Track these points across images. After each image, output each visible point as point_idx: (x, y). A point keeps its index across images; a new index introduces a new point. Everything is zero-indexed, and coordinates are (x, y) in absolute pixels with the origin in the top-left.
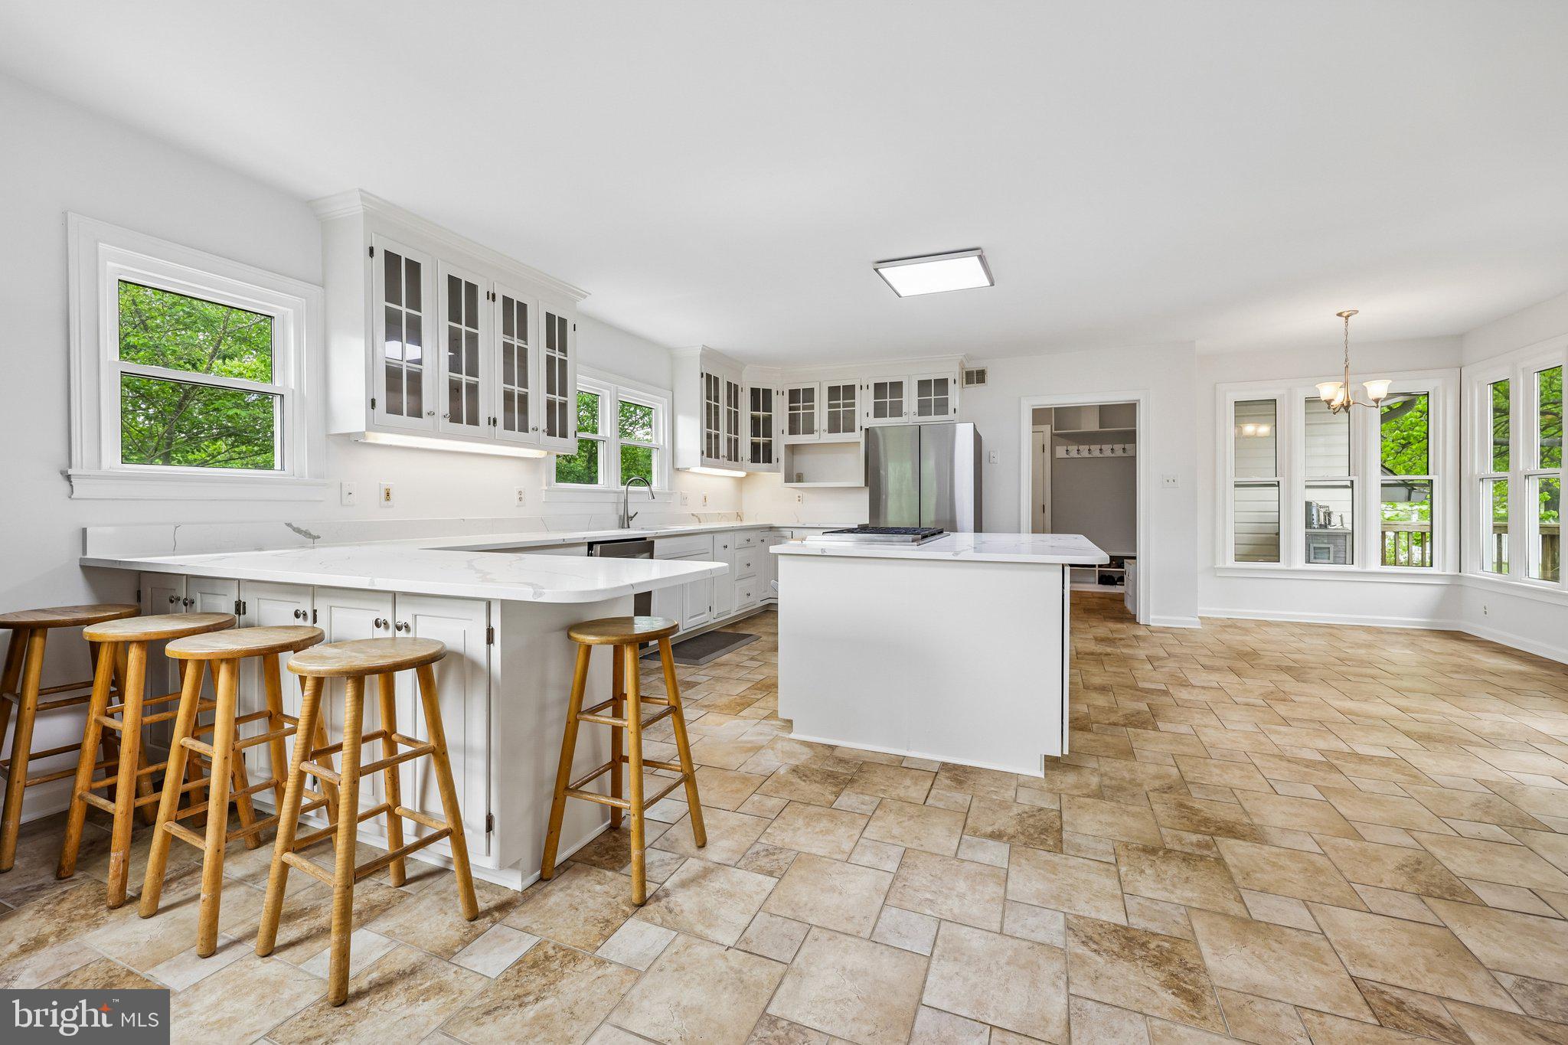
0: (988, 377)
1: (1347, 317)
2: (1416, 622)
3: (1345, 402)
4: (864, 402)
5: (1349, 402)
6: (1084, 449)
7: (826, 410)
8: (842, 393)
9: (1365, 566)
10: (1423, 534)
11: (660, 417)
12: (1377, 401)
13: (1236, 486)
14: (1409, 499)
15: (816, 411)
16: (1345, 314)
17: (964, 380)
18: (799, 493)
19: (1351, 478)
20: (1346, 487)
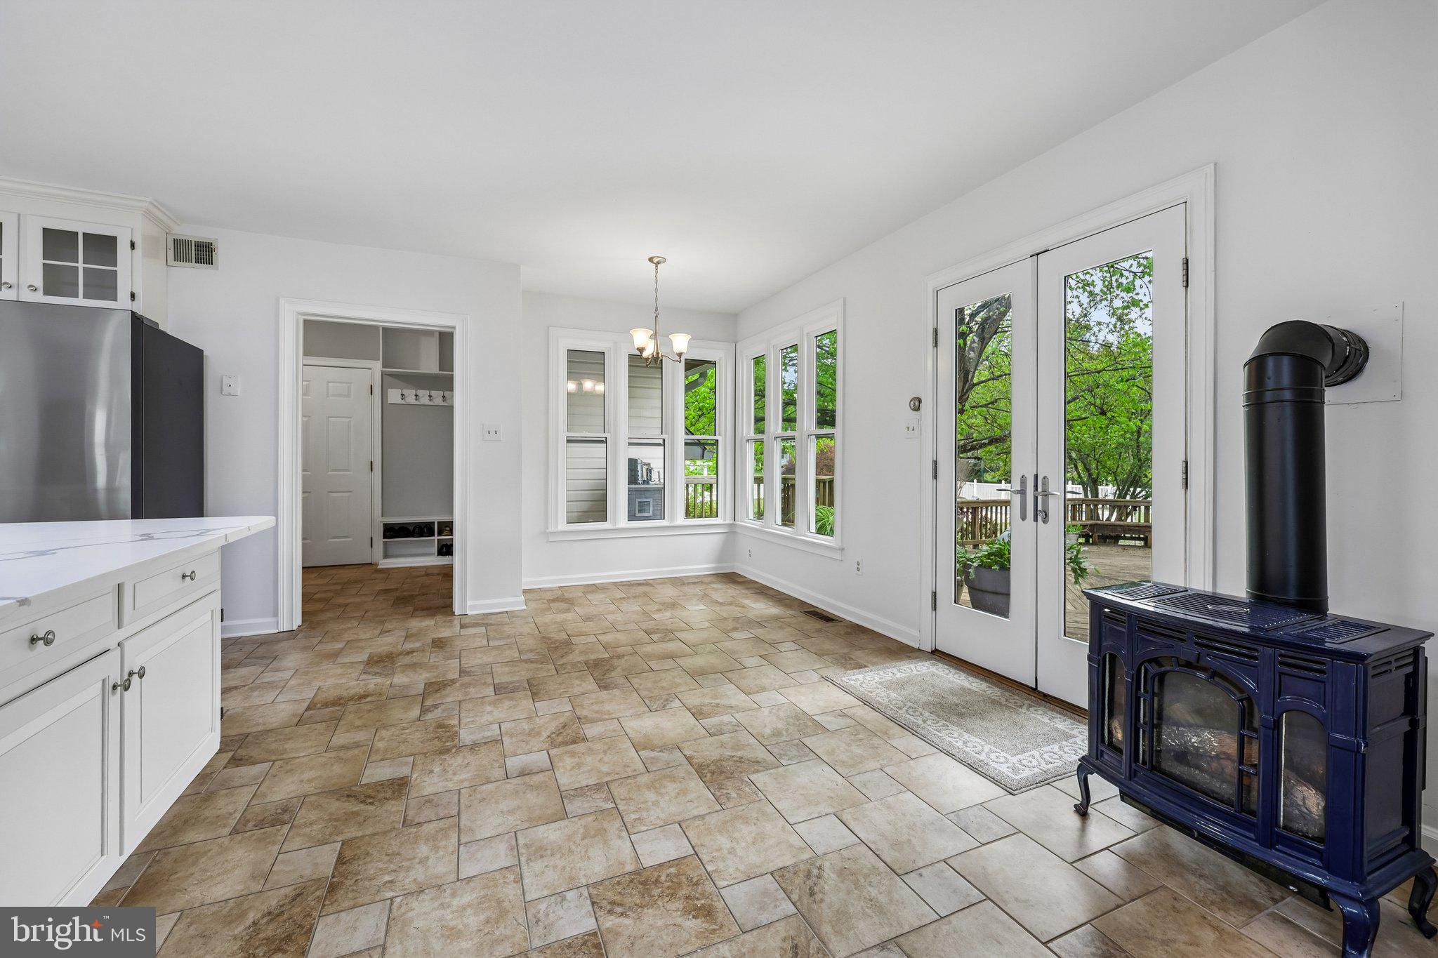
0: (220, 256)
1: (658, 263)
2: (704, 568)
3: (655, 354)
5: (658, 354)
6: (424, 394)
9: (672, 520)
10: (711, 485)
12: (680, 355)
13: (568, 441)
14: (703, 457)
16: (656, 260)
17: (171, 253)
19: (664, 436)
20: (659, 445)
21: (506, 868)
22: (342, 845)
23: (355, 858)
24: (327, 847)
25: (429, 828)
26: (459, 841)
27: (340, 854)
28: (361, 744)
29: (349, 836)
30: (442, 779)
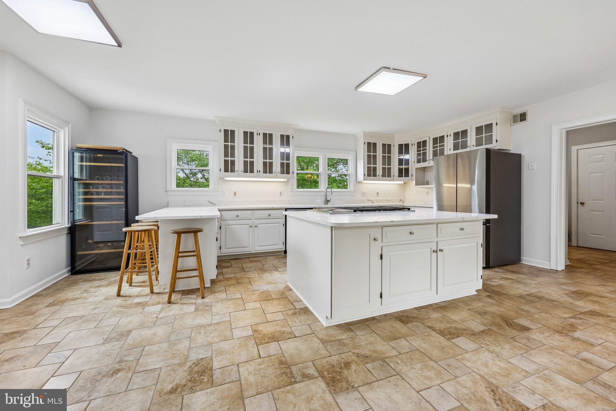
0: (528, 117)
4: (449, 143)
7: (431, 150)
8: (439, 140)
11: (351, 163)
15: (427, 151)
17: (512, 121)
18: (427, 190)
21: (526, 371)
22: (488, 329)
23: (487, 334)
24: (484, 327)
25: (517, 344)
26: (523, 354)
27: (485, 330)
28: (530, 312)
29: (492, 328)
30: (544, 338)
